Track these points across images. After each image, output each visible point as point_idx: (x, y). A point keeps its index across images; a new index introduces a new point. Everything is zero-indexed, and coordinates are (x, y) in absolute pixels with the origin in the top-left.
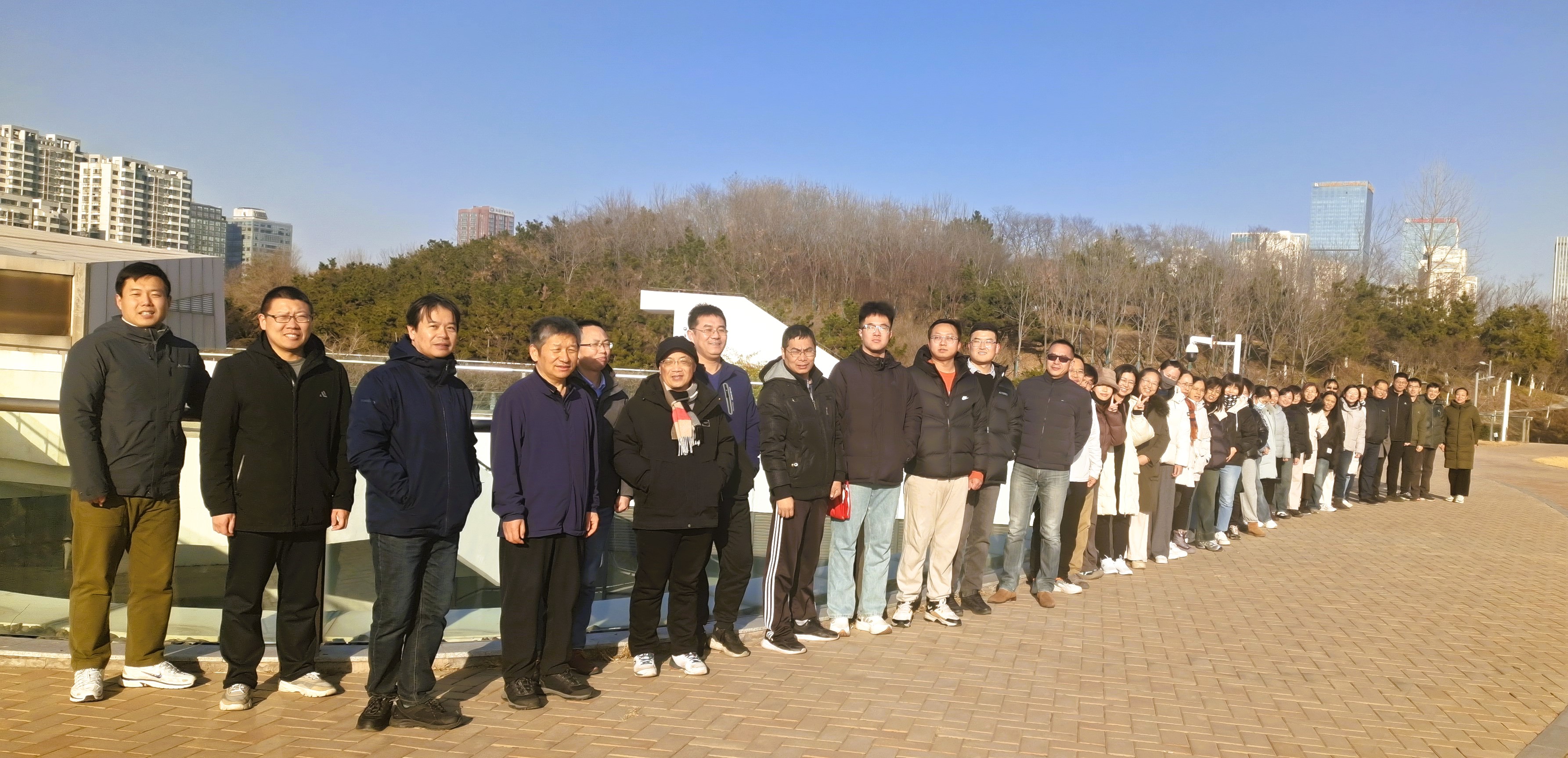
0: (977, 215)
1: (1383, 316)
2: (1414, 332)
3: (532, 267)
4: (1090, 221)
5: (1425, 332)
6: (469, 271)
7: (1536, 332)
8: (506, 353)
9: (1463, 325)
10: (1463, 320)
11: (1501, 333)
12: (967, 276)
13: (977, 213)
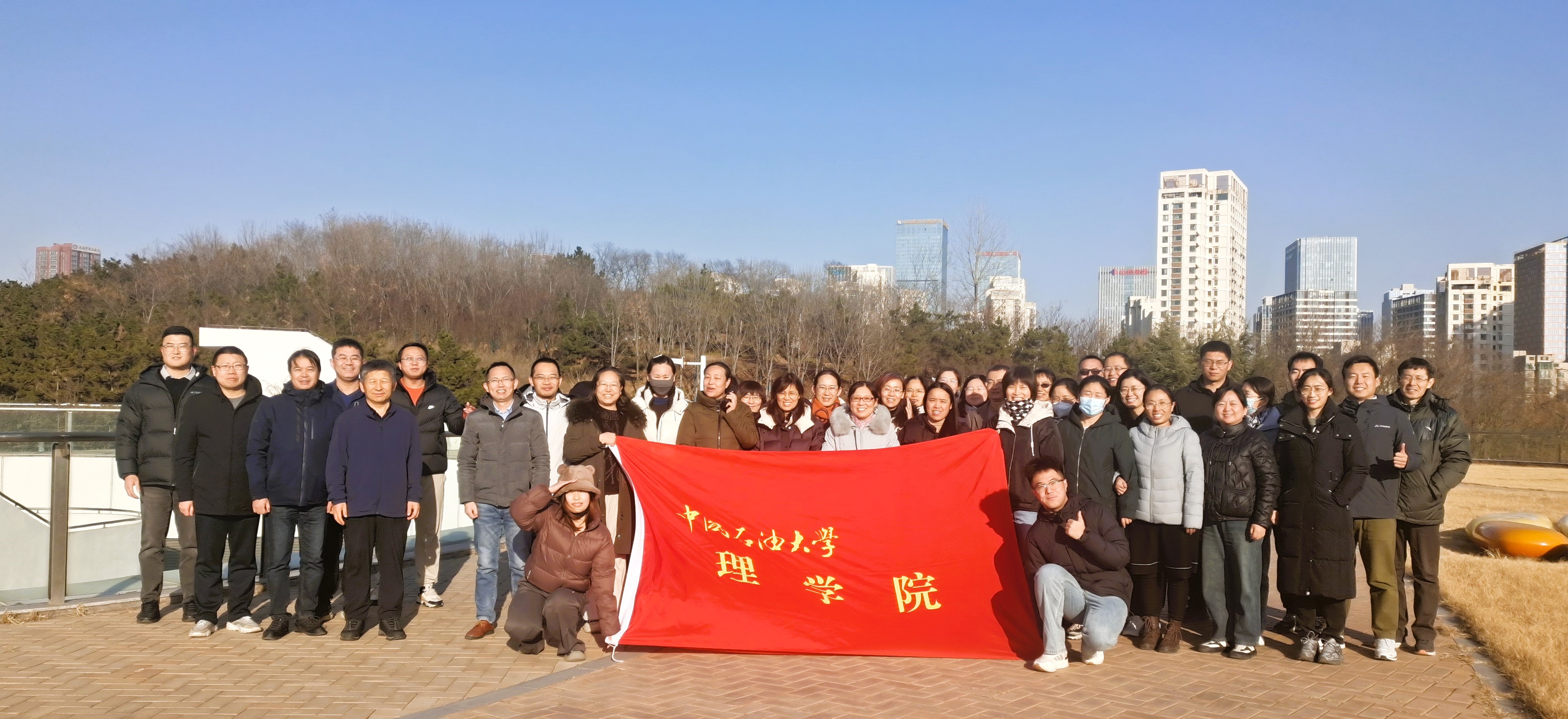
0: (579, 250)
1: (934, 339)
2: (960, 352)
3: (107, 307)
4: (683, 256)
5: (969, 352)
6: (38, 311)
7: (1059, 349)
8: (76, 395)
9: (998, 345)
10: (998, 341)
11: (1030, 352)
12: (564, 308)
13: (579, 248)
